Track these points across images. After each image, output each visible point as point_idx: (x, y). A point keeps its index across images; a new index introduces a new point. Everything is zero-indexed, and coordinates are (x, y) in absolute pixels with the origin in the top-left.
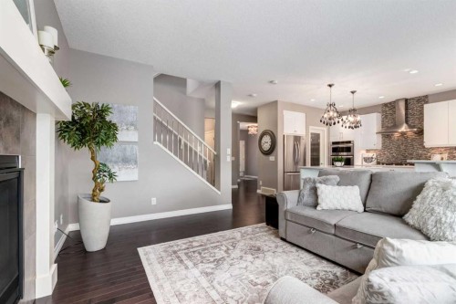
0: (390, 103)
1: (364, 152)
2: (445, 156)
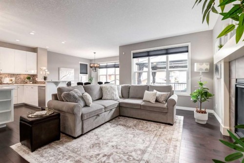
2: (13, 79)
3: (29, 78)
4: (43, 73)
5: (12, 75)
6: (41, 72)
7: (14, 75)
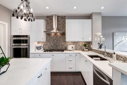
0: (50, 16)
1: (36, 43)
2: (74, 46)
3: (85, 45)
4: (97, 39)
5: (74, 43)
6: (96, 39)
7: (75, 42)
